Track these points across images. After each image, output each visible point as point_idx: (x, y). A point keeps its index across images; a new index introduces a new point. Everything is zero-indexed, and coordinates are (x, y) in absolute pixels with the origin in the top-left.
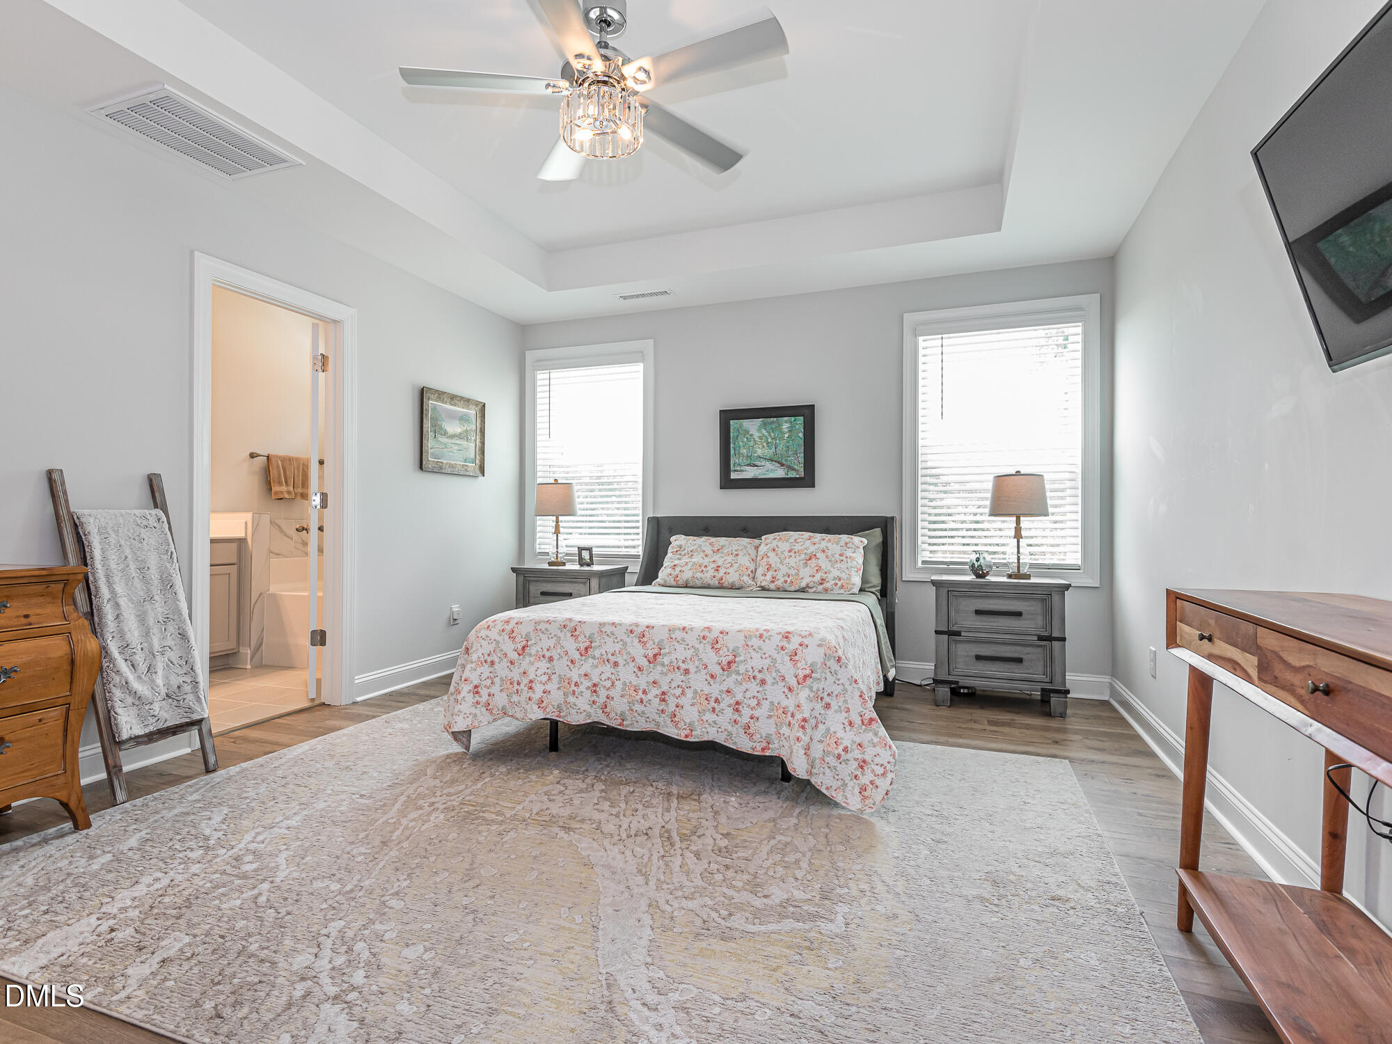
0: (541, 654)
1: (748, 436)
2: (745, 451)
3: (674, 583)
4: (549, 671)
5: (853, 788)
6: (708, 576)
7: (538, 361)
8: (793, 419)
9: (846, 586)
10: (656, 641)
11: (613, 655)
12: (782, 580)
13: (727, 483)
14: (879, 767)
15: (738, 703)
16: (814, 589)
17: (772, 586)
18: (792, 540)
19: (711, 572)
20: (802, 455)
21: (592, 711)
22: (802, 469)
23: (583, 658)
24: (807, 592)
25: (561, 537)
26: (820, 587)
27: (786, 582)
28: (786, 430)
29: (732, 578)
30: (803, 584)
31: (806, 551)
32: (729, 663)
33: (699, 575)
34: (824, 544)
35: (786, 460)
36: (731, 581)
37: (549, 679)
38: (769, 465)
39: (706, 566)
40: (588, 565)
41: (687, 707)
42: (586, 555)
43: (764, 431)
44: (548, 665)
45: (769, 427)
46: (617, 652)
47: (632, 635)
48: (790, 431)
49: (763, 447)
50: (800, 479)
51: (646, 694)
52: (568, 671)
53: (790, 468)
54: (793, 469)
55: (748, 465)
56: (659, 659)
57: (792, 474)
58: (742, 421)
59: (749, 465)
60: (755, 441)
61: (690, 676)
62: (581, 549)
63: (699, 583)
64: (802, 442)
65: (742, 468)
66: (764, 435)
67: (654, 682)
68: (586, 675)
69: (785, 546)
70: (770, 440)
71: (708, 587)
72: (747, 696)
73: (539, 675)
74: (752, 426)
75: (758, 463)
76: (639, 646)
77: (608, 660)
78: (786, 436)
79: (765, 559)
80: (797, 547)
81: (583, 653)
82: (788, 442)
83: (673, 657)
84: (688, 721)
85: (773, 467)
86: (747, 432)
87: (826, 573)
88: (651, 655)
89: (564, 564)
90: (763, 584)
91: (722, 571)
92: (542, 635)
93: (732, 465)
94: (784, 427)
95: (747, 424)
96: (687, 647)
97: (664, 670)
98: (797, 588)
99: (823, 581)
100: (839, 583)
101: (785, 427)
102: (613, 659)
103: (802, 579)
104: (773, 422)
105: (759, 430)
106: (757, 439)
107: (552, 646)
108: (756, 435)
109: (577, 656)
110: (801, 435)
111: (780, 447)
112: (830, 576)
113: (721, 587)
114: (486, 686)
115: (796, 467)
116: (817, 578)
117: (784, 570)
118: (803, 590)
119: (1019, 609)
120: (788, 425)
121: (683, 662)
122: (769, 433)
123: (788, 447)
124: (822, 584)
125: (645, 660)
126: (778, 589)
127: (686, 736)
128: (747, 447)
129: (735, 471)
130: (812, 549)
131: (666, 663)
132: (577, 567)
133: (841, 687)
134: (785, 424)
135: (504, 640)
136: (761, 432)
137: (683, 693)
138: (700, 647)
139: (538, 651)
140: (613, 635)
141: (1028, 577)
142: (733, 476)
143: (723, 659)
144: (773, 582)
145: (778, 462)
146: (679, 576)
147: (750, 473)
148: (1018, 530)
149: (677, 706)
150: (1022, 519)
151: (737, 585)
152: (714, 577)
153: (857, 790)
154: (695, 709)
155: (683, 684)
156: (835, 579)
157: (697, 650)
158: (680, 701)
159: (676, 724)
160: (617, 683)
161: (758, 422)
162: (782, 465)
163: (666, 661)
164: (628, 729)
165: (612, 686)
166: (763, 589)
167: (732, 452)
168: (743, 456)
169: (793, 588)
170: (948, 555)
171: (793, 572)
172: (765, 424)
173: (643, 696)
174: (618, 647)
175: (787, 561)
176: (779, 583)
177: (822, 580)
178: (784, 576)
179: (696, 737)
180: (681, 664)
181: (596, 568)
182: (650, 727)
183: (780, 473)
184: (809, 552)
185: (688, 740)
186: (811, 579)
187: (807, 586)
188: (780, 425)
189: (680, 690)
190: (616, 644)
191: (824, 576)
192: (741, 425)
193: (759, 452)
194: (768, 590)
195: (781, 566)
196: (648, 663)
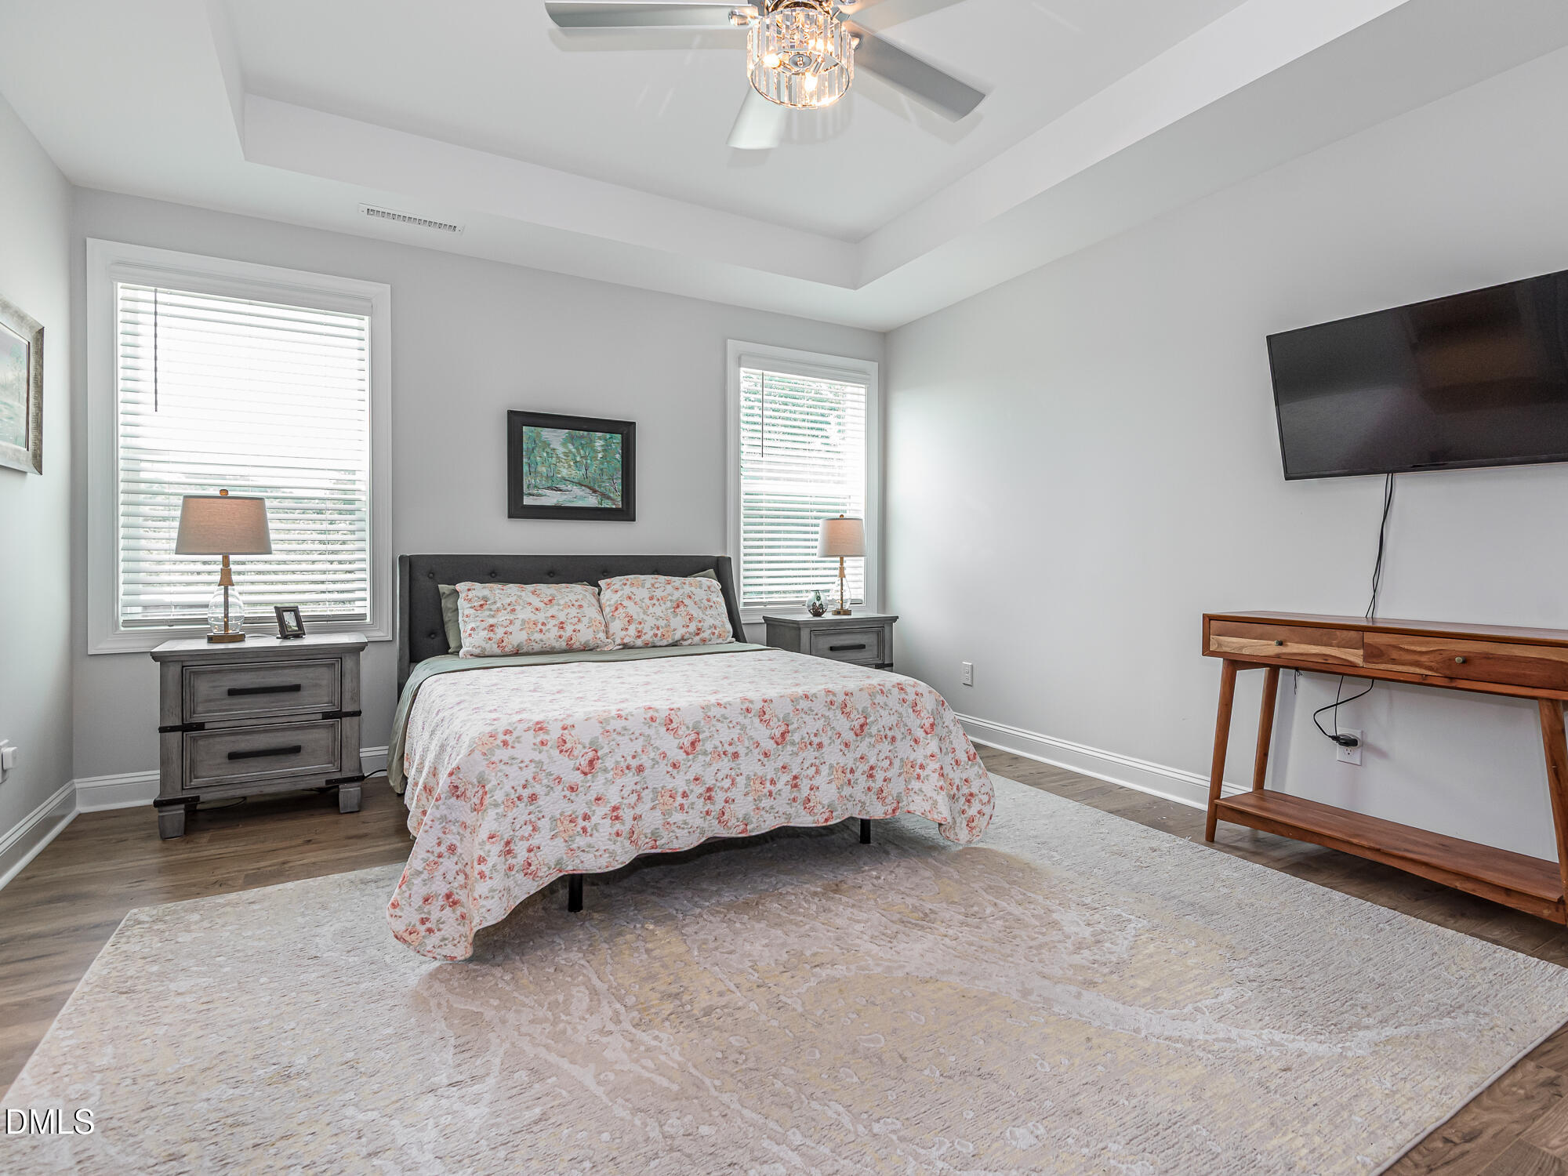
0: (623, 765)
1: (549, 450)
2: (544, 469)
3: (498, 651)
4: (638, 787)
5: (961, 823)
6: (551, 637)
7: (119, 263)
8: (608, 436)
9: (723, 634)
10: (781, 716)
11: (730, 744)
12: (651, 633)
13: (518, 509)
14: (985, 796)
15: (872, 768)
16: (689, 642)
17: (639, 642)
18: (648, 585)
19: (555, 632)
20: (620, 481)
21: (706, 825)
22: (619, 499)
23: (691, 757)
24: (681, 645)
25: (233, 591)
26: (697, 639)
27: (656, 635)
28: (599, 449)
29: (585, 635)
30: (678, 637)
31: (670, 598)
32: (862, 726)
33: (537, 636)
34: (687, 589)
35: (600, 486)
36: (583, 640)
37: (639, 798)
38: (577, 490)
39: (543, 624)
40: (297, 636)
41: (823, 787)
42: (290, 619)
43: (571, 447)
44: (637, 778)
45: (577, 443)
46: (736, 739)
47: (750, 715)
48: (604, 450)
49: (570, 466)
50: (617, 510)
51: (775, 783)
52: (671, 780)
53: (605, 496)
54: (609, 498)
55: (548, 488)
56: (788, 737)
57: (607, 504)
58: (539, 429)
59: (550, 488)
60: (558, 458)
61: (824, 750)
62: (280, 611)
63: (537, 647)
64: (619, 465)
65: (540, 491)
66: (570, 452)
67: (784, 767)
68: (696, 779)
69: (642, 593)
70: (578, 459)
71: (552, 651)
72: (880, 759)
73: (626, 796)
74: (555, 437)
75: (563, 487)
76: (762, 727)
77: (724, 753)
78: (600, 455)
79: (621, 610)
80: (658, 593)
81: (689, 750)
82: (602, 463)
83: (804, 732)
84: (826, 802)
85: (582, 493)
86: (547, 444)
87: (700, 621)
88: (778, 735)
89: (241, 638)
90: (625, 641)
91: (569, 629)
92: (619, 738)
93: (525, 487)
94: (597, 444)
95: (547, 434)
96: (816, 717)
97: (795, 749)
98: (670, 641)
99: (699, 631)
100: (716, 632)
101: (599, 444)
102: (731, 750)
103: (675, 630)
104: (582, 437)
105: (564, 444)
106: (561, 456)
107: (639, 750)
108: (560, 450)
109: (681, 756)
110: (618, 456)
111: (592, 469)
112: (706, 625)
113: (570, 650)
114: (522, 838)
115: (612, 495)
116: (692, 628)
117: (650, 621)
118: (675, 644)
119: (862, 642)
120: (602, 442)
121: (816, 735)
122: (578, 450)
123: (602, 470)
124: (698, 634)
125: (772, 742)
126: (646, 646)
127: (826, 820)
128: (547, 465)
129: (530, 494)
130: (677, 595)
131: (797, 741)
132: (273, 642)
133: (946, 730)
134: (599, 440)
135: (550, 757)
136: (567, 448)
137: (817, 772)
138: (830, 714)
139: (617, 762)
140: (726, 718)
141: (848, 613)
142: (527, 501)
143: (855, 723)
144: (639, 637)
145: (589, 488)
146: (506, 640)
147: (551, 499)
148: (842, 569)
149: (811, 789)
150: (845, 559)
151: (592, 644)
152: (560, 637)
153: (965, 823)
154: (833, 786)
155: (817, 761)
156: (710, 628)
157: (826, 718)
158: (815, 782)
159: (811, 811)
160: (738, 779)
161: (564, 433)
162: (595, 491)
163: (796, 737)
164: (753, 834)
165: (732, 784)
166: (625, 646)
167: (526, 468)
168: (542, 476)
169: (665, 643)
170: (763, 596)
171: (662, 623)
172: (572, 439)
173: (772, 788)
174: (735, 733)
175: (651, 610)
176: (648, 637)
177: (699, 629)
178: (652, 628)
179: (837, 817)
180: (813, 738)
181: (309, 640)
182: (781, 822)
183: (592, 501)
184: (674, 598)
185: (829, 823)
186: (685, 630)
187: (683, 639)
188: (592, 441)
189: (814, 768)
190: (732, 730)
191: (700, 625)
192: (539, 435)
193: (564, 472)
194: (632, 648)
195: (645, 617)
196: (775, 746)
